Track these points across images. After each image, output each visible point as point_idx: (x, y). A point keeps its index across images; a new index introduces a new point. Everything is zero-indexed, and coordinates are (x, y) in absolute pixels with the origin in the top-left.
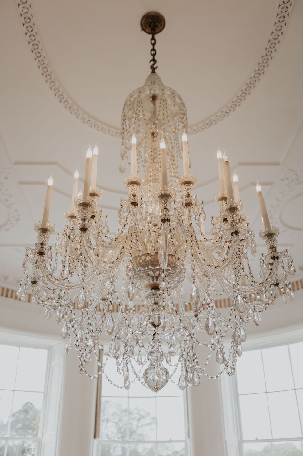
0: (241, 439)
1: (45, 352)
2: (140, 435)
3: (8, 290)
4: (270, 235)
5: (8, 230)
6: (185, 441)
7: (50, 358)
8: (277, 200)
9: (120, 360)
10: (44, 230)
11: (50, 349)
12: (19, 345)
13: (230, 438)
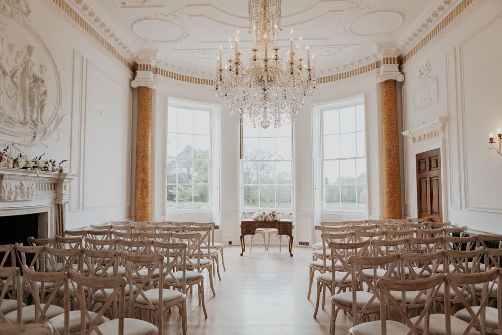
0: (323, 159)
1: (208, 113)
2: (270, 167)
3: (183, 76)
4: (309, 70)
5: (182, 41)
6: (291, 161)
7: (211, 116)
8: (347, 19)
9: (252, 118)
10: (221, 70)
11: (211, 111)
12: (193, 109)
13: (316, 158)
